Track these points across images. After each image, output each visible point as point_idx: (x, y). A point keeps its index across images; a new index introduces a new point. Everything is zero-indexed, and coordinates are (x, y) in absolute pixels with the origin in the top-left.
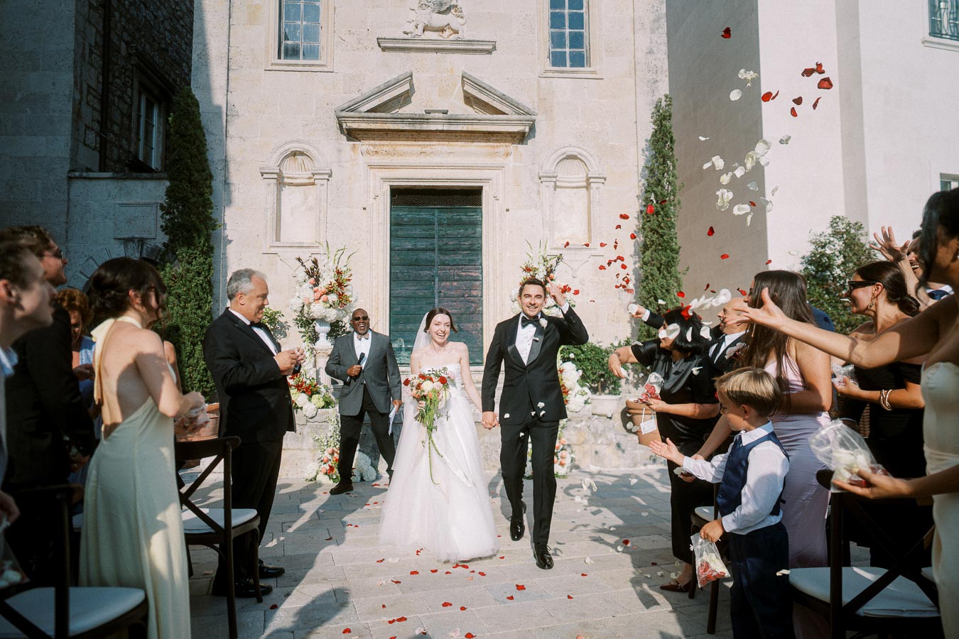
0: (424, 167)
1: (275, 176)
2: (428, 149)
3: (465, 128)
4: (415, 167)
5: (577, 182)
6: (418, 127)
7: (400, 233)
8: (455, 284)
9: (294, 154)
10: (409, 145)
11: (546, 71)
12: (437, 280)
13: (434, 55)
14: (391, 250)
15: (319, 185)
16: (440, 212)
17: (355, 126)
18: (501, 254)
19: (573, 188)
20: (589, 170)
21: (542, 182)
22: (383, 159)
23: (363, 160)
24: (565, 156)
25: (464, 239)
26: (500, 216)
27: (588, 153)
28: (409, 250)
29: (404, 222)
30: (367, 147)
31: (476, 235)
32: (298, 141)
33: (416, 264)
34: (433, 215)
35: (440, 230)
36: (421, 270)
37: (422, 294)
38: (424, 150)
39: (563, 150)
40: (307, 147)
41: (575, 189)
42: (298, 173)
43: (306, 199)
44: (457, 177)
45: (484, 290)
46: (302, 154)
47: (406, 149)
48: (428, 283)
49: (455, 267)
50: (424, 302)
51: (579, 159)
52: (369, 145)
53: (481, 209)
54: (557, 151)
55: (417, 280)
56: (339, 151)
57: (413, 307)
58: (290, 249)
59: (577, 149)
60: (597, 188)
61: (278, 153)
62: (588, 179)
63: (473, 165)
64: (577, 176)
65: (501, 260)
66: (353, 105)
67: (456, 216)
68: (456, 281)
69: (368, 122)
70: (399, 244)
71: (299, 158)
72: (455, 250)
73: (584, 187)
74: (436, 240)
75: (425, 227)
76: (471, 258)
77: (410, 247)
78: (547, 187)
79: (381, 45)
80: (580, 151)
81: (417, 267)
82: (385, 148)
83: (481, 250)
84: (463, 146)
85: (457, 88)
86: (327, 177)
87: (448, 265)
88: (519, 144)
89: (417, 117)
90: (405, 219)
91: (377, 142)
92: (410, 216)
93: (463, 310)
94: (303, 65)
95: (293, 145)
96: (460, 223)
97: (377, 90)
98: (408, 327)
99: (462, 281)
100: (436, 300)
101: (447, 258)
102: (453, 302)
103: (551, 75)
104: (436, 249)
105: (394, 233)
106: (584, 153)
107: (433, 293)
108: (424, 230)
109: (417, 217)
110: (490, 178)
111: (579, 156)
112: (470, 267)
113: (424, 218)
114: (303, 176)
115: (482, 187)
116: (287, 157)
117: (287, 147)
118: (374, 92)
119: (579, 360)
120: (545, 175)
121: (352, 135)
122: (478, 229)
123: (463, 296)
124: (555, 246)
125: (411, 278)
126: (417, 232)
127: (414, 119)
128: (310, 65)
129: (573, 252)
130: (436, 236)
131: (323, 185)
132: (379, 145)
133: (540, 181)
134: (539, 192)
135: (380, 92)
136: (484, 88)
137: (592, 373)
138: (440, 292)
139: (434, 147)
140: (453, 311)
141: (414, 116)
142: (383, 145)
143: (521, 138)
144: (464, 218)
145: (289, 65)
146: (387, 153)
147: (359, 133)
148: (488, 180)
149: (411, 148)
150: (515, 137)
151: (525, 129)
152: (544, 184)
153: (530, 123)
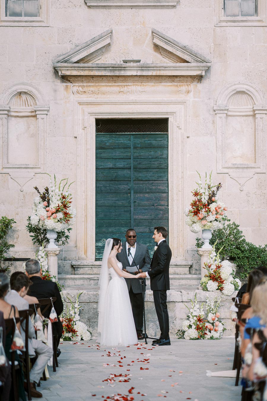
0: (122, 103)
1: (6, 112)
2: (126, 89)
3: (154, 73)
4: (115, 103)
5: (246, 112)
6: (117, 73)
7: (103, 155)
8: (147, 195)
9: (20, 93)
10: (110, 86)
11: (221, 21)
12: (132, 192)
13: (129, 10)
14: (96, 169)
15: (40, 119)
16: (135, 138)
17: (68, 73)
18: (183, 172)
19: (243, 116)
20: (255, 104)
21: (216, 114)
22: (91, 97)
23: (74, 98)
24: (235, 92)
25: (153, 160)
26: (182, 142)
27: (255, 89)
28: (110, 168)
29: (107, 146)
30: (77, 88)
31: (164, 156)
32: (23, 84)
33: (115, 180)
34: (130, 140)
35: (135, 153)
36: (120, 184)
37: (121, 203)
38: (122, 90)
39: (234, 87)
40: (30, 88)
41: (245, 117)
42: (22, 107)
43: (29, 128)
44: (149, 111)
45: (170, 201)
46: (25, 93)
47: (108, 89)
48: (125, 195)
49: (147, 182)
50: (123, 210)
51: (247, 93)
52: (79, 86)
53: (167, 135)
54: (228, 87)
55: (116, 192)
56: (55, 91)
57: (114, 214)
58: (18, 170)
59: (245, 86)
60: (261, 118)
61: (7, 93)
62: (254, 111)
63: (161, 101)
64: (246, 107)
65: (182, 177)
66: (67, 57)
67: (147, 141)
68: (148, 193)
69: (78, 70)
70: (103, 164)
71: (24, 97)
72: (147, 169)
73: (251, 115)
74: (132, 161)
75: (122, 150)
76: (160, 175)
77: (111, 166)
78: (220, 117)
79: (87, 4)
80: (248, 88)
81: (116, 182)
82: (92, 89)
83: (168, 168)
84: (152, 86)
85: (148, 38)
86: (46, 112)
87: (142, 181)
88: (198, 82)
89: (117, 66)
90: (107, 144)
91: (85, 84)
92: (111, 141)
93: (153, 217)
94: (26, 22)
95: (19, 87)
96: (150, 147)
97: (85, 45)
98: (110, 230)
99: (152, 193)
100: (132, 209)
101: (140, 175)
102: (145, 210)
103: (224, 24)
104: (132, 168)
105: (98, 156)
106: (251, 89)
107: (130, 203)
108: (122, 152)
109: (117, 142)
110: (174, 111)
112: (159, 182)
113: (121, 143)
114: (26, 110)
115: (168, 118)
116: (15, 95)
117: (14, 88)
118: (83, 47)
119: (239, 258)
120: (219, 108)
121: (65, 78)
122: (165, 152)
123: (153, 205)
124: (226, 166)
125: (112, 191)
126: (117, 154)
127: (114, 68)
128: (31, 22)
129: (241, 170)
130: (132, 157)
131: (43, 119)
132: (87, 86)
133: (214, 113)
134: (213, 122)
135: (88, 46)
136: (169, 41)
137: (249, 267)
138: (135, 202)
139: (130, 87)
140: (145, 217)
141: (114, 66)
142: (90, 86)
143: (200, 78)
144: (154, 142)
145: (14, 21)
146: (93, 93)
147: (71, 77)
148: (172, 113)
149: (112, 88)
150: (195, 78)
151: (202, 73)
152: (218, 115)
153: (206, 68)
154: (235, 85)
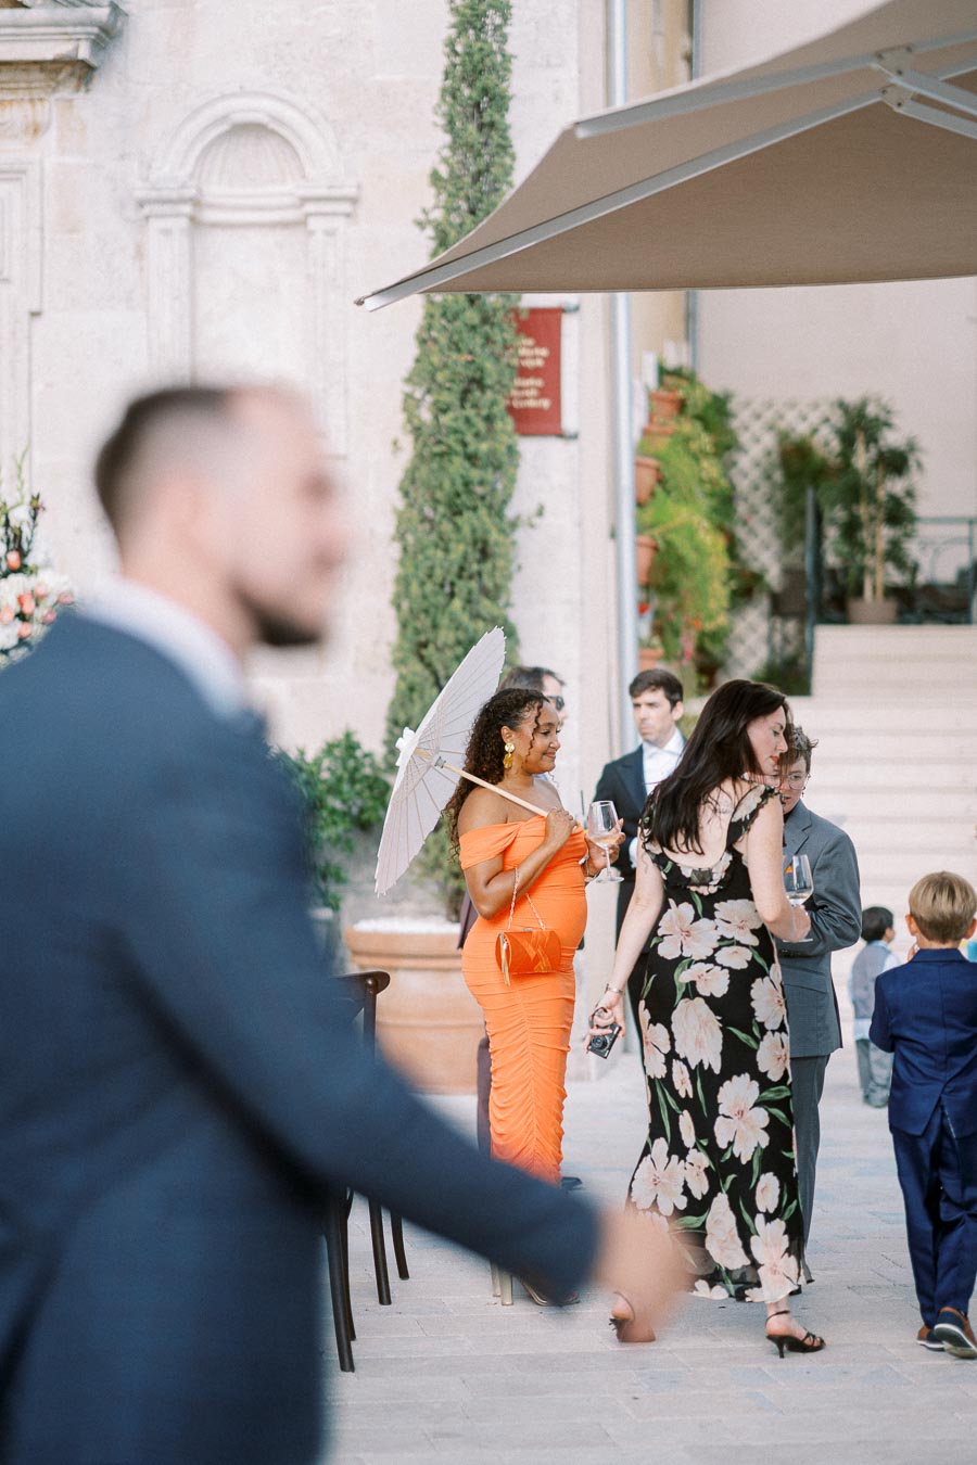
5: (277, 207)
19: (271, 226)
20: (304, 175)
21: (147, 218)
24: (225, 127)
26: (12, 334)
27: (303, 113)
39: (220, 109)
41: (278, 230)
51: (273, 133)
54: (196, 112)
59: (265, 102)
60: (330, 233)
62: (301, 203)
64: (277, 189)
73: (298, 223)
78: (167, 232)
80: (275, 107)
88: (77, 89)
106: (289, 114)
111: (272, 126)
120: (153, 194)
133: (140, 214)
134: (140, 253)
143: (83, 72)
150: (58, 71)
151: (77, 49)
152: (155, 224)
153: (90, 29)
154: (223, 97)
